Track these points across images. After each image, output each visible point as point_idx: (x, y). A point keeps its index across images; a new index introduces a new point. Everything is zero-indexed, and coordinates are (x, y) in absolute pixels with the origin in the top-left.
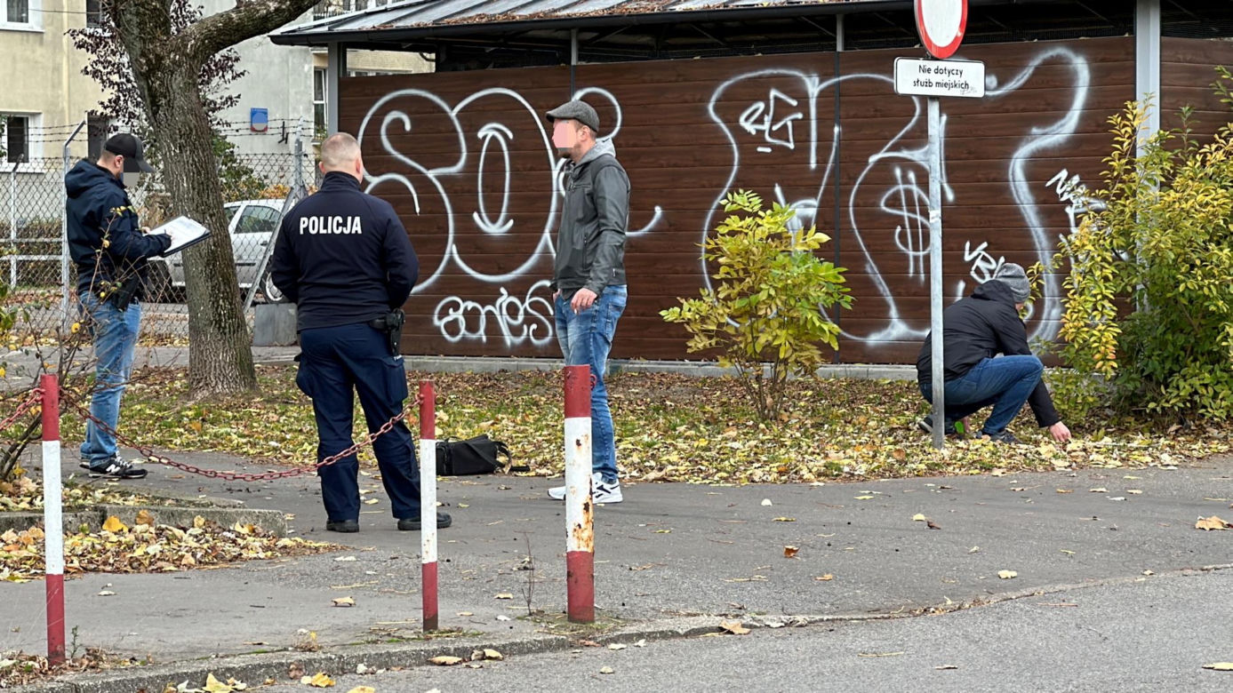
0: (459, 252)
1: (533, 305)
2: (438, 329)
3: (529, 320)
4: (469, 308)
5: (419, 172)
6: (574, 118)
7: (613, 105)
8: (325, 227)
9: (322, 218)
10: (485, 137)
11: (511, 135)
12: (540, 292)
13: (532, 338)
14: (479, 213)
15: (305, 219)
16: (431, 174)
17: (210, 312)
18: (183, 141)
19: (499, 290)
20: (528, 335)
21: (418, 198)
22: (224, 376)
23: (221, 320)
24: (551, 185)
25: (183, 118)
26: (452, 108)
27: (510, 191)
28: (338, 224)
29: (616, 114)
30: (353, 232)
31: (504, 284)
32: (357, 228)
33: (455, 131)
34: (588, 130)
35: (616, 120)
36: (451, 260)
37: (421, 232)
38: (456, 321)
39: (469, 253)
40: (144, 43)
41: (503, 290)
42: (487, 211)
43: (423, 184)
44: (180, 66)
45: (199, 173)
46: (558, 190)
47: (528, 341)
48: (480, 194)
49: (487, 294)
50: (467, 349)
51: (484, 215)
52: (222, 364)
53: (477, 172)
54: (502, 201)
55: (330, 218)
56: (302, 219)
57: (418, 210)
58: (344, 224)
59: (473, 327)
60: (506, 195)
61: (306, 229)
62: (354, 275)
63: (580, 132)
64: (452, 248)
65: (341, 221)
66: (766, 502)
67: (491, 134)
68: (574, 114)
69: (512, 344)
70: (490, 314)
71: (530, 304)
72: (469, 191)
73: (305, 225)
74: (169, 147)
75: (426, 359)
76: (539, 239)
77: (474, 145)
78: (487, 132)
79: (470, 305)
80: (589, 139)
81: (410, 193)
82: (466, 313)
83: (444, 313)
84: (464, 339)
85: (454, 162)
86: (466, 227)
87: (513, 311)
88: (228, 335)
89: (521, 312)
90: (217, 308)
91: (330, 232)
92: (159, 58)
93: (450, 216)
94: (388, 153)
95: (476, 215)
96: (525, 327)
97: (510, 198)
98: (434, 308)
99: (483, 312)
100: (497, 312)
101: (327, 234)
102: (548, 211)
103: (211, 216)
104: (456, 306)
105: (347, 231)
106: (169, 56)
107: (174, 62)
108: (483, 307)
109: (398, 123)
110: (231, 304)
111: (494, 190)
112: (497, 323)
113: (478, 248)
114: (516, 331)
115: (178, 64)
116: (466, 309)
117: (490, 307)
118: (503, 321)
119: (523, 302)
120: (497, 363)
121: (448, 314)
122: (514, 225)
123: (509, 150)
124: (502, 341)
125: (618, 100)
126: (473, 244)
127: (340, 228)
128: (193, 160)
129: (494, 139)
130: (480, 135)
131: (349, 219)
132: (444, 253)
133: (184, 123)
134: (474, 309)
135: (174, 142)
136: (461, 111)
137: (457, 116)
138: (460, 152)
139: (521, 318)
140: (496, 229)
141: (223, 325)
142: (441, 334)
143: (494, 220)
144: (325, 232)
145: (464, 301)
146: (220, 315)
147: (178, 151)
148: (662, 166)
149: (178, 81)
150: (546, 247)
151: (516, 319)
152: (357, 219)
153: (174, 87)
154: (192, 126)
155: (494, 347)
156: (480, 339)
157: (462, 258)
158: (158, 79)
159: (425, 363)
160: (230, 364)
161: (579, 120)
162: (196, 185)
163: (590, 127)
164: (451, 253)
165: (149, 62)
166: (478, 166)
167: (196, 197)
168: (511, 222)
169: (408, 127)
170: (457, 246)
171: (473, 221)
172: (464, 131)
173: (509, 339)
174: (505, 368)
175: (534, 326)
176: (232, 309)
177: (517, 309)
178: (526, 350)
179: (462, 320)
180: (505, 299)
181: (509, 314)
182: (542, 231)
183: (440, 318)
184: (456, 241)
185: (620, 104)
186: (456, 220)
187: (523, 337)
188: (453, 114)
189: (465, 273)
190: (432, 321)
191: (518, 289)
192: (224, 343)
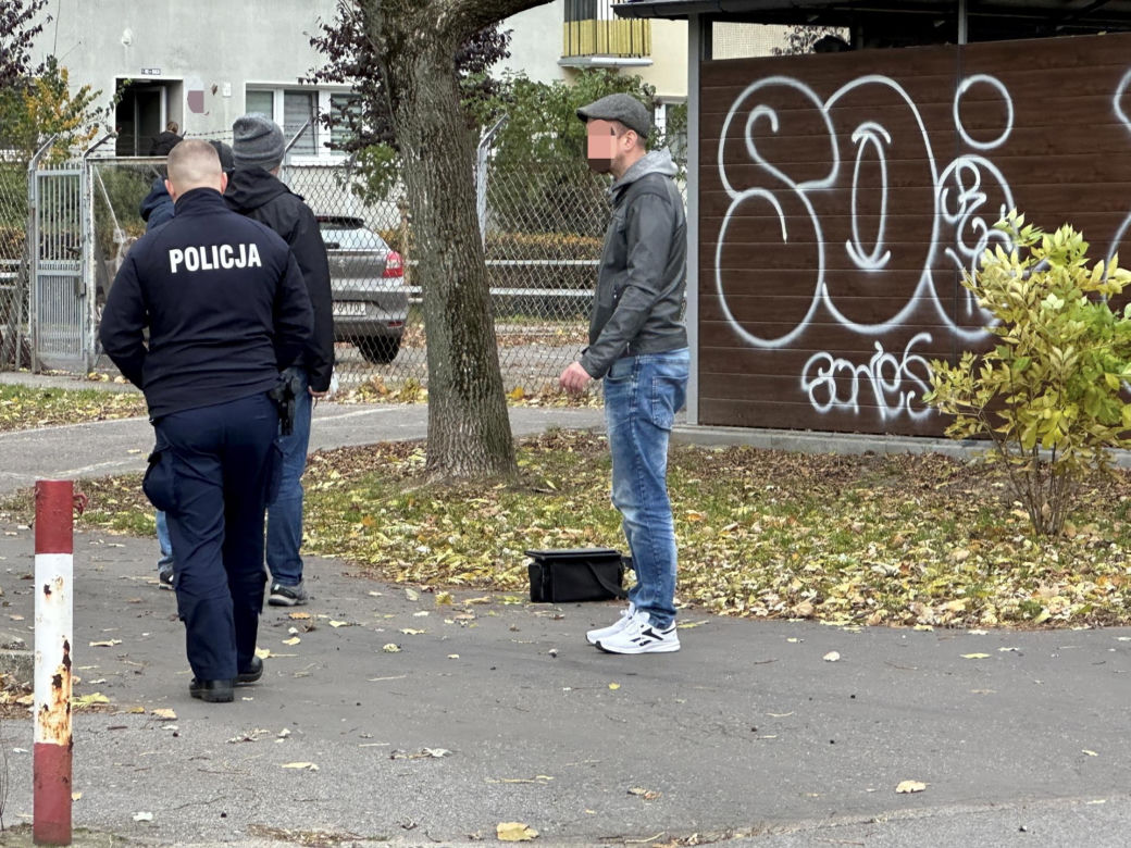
0: (830, 294)
1: (913, 366)
2: (805, 395)
3: (907, 386)
4: (840, 369)
5: (786, 186)
6: (617, 120)
7: (1004, 99)
8: (210, 260)
9: (203, 249)
10: (860, 140)
11: (888, 140)
12: (920, 348)
13: (909, 409)
14: (852, 241)
15: (178, 252)
16: (800, 189)
17: (450, 371)
18: (426, 144)
19: (873, 345)
20: (905, 406)
21: (787, 220)
22: (465, 455)
23: (463, 381)
24: (933, 205)
25: (426, 114)
26: (824, 101)
27: (888, 213)
28: (228, 256)
29: (1007, 110)
30: (251, 265)
31: (880, 337)
32: (255, 259)
33: (826, 132)
34: (634, 137)
35: (1005, 119)
36: (821, 304)
37: (789, 267)
38: (825, 385)
39: (841, 295)
40: (387, 17)
41: (878, 346)
42: (862, 239)
43: (791, 202)
44: (425, 47)
45: (444, 187)
46: (941, 213)
47: (904, 414)
48: (854, 217)
49: (860, 350)
50: (837, 423)
51: (858, 244)
52: (463, 438)
53: (851, 187)
54: (878, 226)
55: (214, 248)
56: (172, 253)
57: (785, 237)
58: (237, 255)
59: (844, 395)
60: (883, 217)
61: (182, 266)
62: (247, 327)
63: (624, 140)
64: (822, 288)
65: (231, 251)
66: (833, 656)
67: (867, 136)
68: (616, 114)
69: (887, 416)
70: (863, 376)
71: (908, 365)
72: (842, 213)
73: (179, 260)
74: (409, 153)
75: (788, 435)
76: (917, 277)
77: (848, 149)
78: (863, 134)
79: (842, 364)
80: (636, 149)
81: (777, 214)
82: (837, 374)
83: (812, 375)
84: (834, 410)
85: (825, 174)
86: (839, 259)
87: (888, 372)
88: (471, 401)
89: (898, 375)
90: (459, 365)
91: (217, 266)
92: (402, 37)
93: (821, 245)
94: (753, 161)
95: (848, 244)
96: (902, 395)
97: (888, 221)
98: (802, 368)
99: (856, 373)
100: (870, 374)
101: (213, 270)
102: (929, 240)
103: (457, 243)
104: (825, 365)
105: (241, 264)
106: (413, 34)
107: (418, 42)
108: (856, 367)
109: (764, 121)
110: (478, 359)
111: (869, 208)
112: (871, 389)
113: (850, 289)
114: (892, 400)
115: (422, 44)
116: (837, 369)
117: (862, 368)
118: (878, 385)
119: (900, 361)
120: (865, 442)
121: (816, 376)
122: (891, 260)
123: (886, 158)
124: (876, 413)
125: (1009, 91)
126: (846, 281)
127: (231, 260)
128: (438, 170)
129: (870, 143)
130: (855, 138)
131: (242, 247)
132: (813, 294)
133: (428, 122)
134: (846, 370)
135: (415, 146)
136: (835, 105)
137: (830, 112)
138: (831, 160)
139: (897, 382)
140: (871, 264)
141: (465, 386)
142: (808, 400)
143: (869, 251)
144: (209, 267)
145: (835, 359)
146: (462, 373)
147: (418, 158)
148: (1058, 182)
149: (422, 67)
150: (927, 288)
151: (892, 383)
152: (253, 247)
153: (417, 73)
154: (439, 125)
155: (866, 422)
156: (852, 410)
157: (833, 301)
158: (399, 63)
159: (785, 440)
160: (473, 439)
161: (622, 122)
162: (439, 202)
163: (638, 132)
164: (821, 295)
165: (390, 41)
166: (851, 180)
167: (438, 218)
168: (888, 255)
169: (775, 127)
170: (827, 286)
171: (845, 252)
172: (837, 132)
173: (884, 411)
174: (872, 449)
175: (912, 394)
176: (479, 366)
177: (893, 371)
178: (903, 426)
179: (832, 383)
180: (880, 357)
181: (885, 377)
182: (922, 268)
183: (809, 381)
184: (827, 279)
185: (1012, 97)
186: (827, 252)
187: (900, 408)
188: (825, 109)
189: (835, 321)
190: (798, 384)
191: (895, 343)
192: (465, 411)
